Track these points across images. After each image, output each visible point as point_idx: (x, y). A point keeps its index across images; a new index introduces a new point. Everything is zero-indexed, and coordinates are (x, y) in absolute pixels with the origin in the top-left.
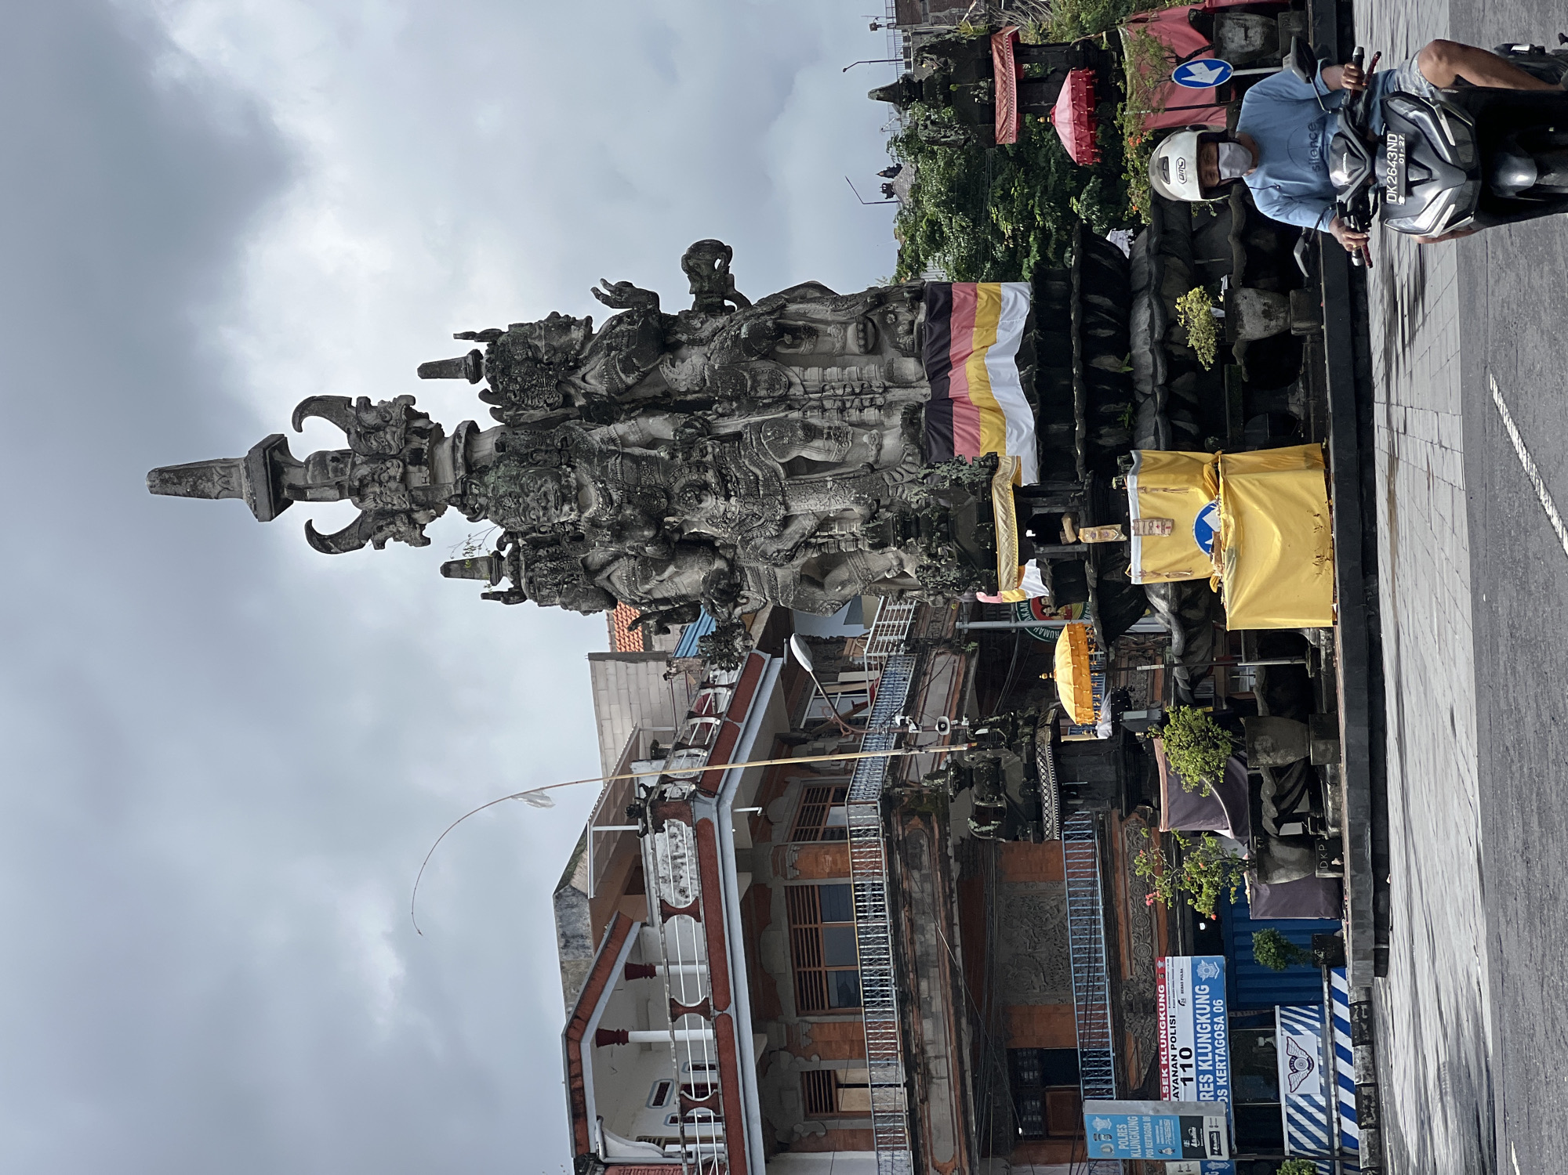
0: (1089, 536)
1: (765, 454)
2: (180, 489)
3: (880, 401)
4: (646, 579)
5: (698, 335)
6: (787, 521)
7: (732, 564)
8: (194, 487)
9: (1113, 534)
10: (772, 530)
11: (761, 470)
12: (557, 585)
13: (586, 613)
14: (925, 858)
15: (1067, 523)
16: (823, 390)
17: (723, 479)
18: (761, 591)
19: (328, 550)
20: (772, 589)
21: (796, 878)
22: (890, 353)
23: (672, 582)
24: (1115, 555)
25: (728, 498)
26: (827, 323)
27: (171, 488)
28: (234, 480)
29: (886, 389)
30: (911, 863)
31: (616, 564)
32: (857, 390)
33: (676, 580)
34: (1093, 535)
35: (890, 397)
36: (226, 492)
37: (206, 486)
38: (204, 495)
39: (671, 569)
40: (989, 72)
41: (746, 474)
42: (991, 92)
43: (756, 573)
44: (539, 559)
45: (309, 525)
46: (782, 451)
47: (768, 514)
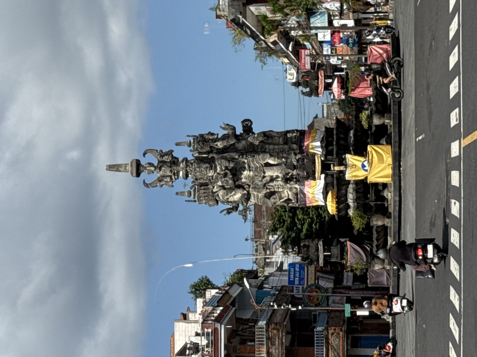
0: (337, 168)
1: (260, 160)
2: (114, 170)
3: (287, 153)
4: (227, 195)
5: (244, 138)
6: (264, 177)
7: (248, 192)
8: (117, 169)
9: (342, 168)
10: (260, 179)
11: (258, 164)
12: (205, 197)
13: (210, 206)
14: (277, 342)
15: (332, 166)
16: (273, 150)
17: (249, 167)
18: (255, 200)
19: (148, 187)
20: (258, 198)
21: (239, 353)
22: (290, 144)
23: (233, 197)
24: (342, 173)
25: (250, 171)
26: (275, 136)
27: (111, 169)
28: (127, 168)
29: (288, 151)
30: (273, 344)
31: (220, 191)
32: (282, 150)
33: (234, 197)
34: (338, 168)
35: (289, 152)
36: (125, 171)
37: (120, 169)
38: (120, 171)
39: (234, 192)
40: (318, 78)
41: (255, 166)
42: (318, 83)
43: (254, 195)
44: (201, 189)
45: (144, 180)
46: (264, 160)
47: (259, 175)
